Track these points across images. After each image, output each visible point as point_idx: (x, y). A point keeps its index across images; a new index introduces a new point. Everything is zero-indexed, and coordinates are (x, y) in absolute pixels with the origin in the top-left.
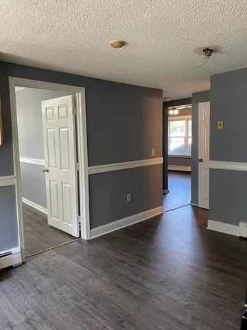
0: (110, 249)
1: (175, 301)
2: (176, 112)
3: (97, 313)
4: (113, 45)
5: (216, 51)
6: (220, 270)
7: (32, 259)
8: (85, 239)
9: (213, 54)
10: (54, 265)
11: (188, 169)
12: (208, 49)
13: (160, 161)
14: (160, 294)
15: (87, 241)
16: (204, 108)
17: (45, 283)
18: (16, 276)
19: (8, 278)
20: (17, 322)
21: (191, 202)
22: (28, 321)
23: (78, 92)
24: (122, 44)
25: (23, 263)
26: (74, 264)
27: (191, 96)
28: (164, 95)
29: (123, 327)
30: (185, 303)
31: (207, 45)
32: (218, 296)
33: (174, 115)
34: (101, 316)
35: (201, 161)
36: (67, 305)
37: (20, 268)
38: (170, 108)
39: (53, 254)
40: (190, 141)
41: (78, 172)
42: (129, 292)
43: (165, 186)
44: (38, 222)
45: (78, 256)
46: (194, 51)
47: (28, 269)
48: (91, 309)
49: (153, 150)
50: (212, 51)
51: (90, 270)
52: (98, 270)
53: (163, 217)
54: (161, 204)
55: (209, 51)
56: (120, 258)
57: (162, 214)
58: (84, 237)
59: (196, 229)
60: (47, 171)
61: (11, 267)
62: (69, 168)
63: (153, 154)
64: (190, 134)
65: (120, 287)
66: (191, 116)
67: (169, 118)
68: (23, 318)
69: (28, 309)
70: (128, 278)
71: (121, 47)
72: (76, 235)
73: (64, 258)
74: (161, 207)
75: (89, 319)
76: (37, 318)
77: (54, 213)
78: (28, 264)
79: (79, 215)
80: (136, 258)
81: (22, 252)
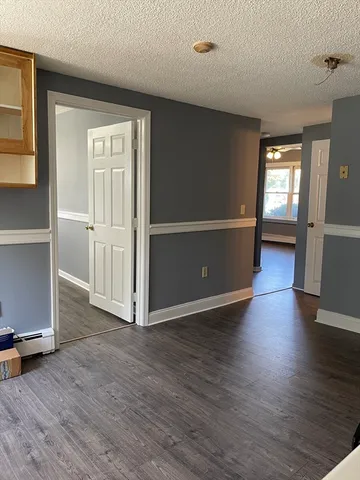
0: (176, 339)
1: (267, 411)
2: (278, 156)
3: (158, 418)
4: (196, 49)
5: (344, 62)
6: (332, 376)
7: (69, 346)
8: (141, 325)
9: (339, 67)
10: (98, 356)
11: (292, 240)
12: (332, 59)
13: (252, 222)
14: (245, 400)
15: (144, 327)
16: (321, 149)
17: (87, 377)
18: (46, 366)
19: (36, 368)
20: (49, 424)
21: (294, 285)
22: (64, 423)
23: (142, 116)
24: (210, 47)
25: (57, 350)
26: (127, 356)
27: (301, 131)
28: (263, 128)
29: (194, 438)
30: (281, 414)
31: (332, 53)
32: (328, 409)
33: (274, 161)
34: (163, 422)
35: (312, 225)
36: (117, 405)
37: (52, 357)
38: (268, 149)
39: (97, 342)
40: (296, 200)
41: (135, 232)
42: (203, 396)
43: (257, 262)
44: (76, 301)
45: (132, 347)
46: (313, 61)
47: (63, 358)
48: (151, 413)
49: (243, 207)
50: (338, 62)
51: (148, 364)
52: (158, 366)
53: (252, 302)
54: (249, 284)
55: (333, 62)
56: (190, 353)
57: (250, 299)
58: (140, 322)
59: (299, 321)
60: (92, 228)
61: (40, 355)
62: (123, 225)
63: (243, 212)
64: (297, 189)
65: (190, 388)
66: (299, 163)
67: (267, 165)
68: (57, 420)
69: (64, 409)
70: (200, 378)
71: (207, 51)
72: (129, 319)
73: (112, 347)
74: (250, 289)
75: (148, 426)
76: (76, 420)
77: (99, 288)
78: (64, 352)
79: (135, 291)
80: (213, 353)
81: (55, 335)
